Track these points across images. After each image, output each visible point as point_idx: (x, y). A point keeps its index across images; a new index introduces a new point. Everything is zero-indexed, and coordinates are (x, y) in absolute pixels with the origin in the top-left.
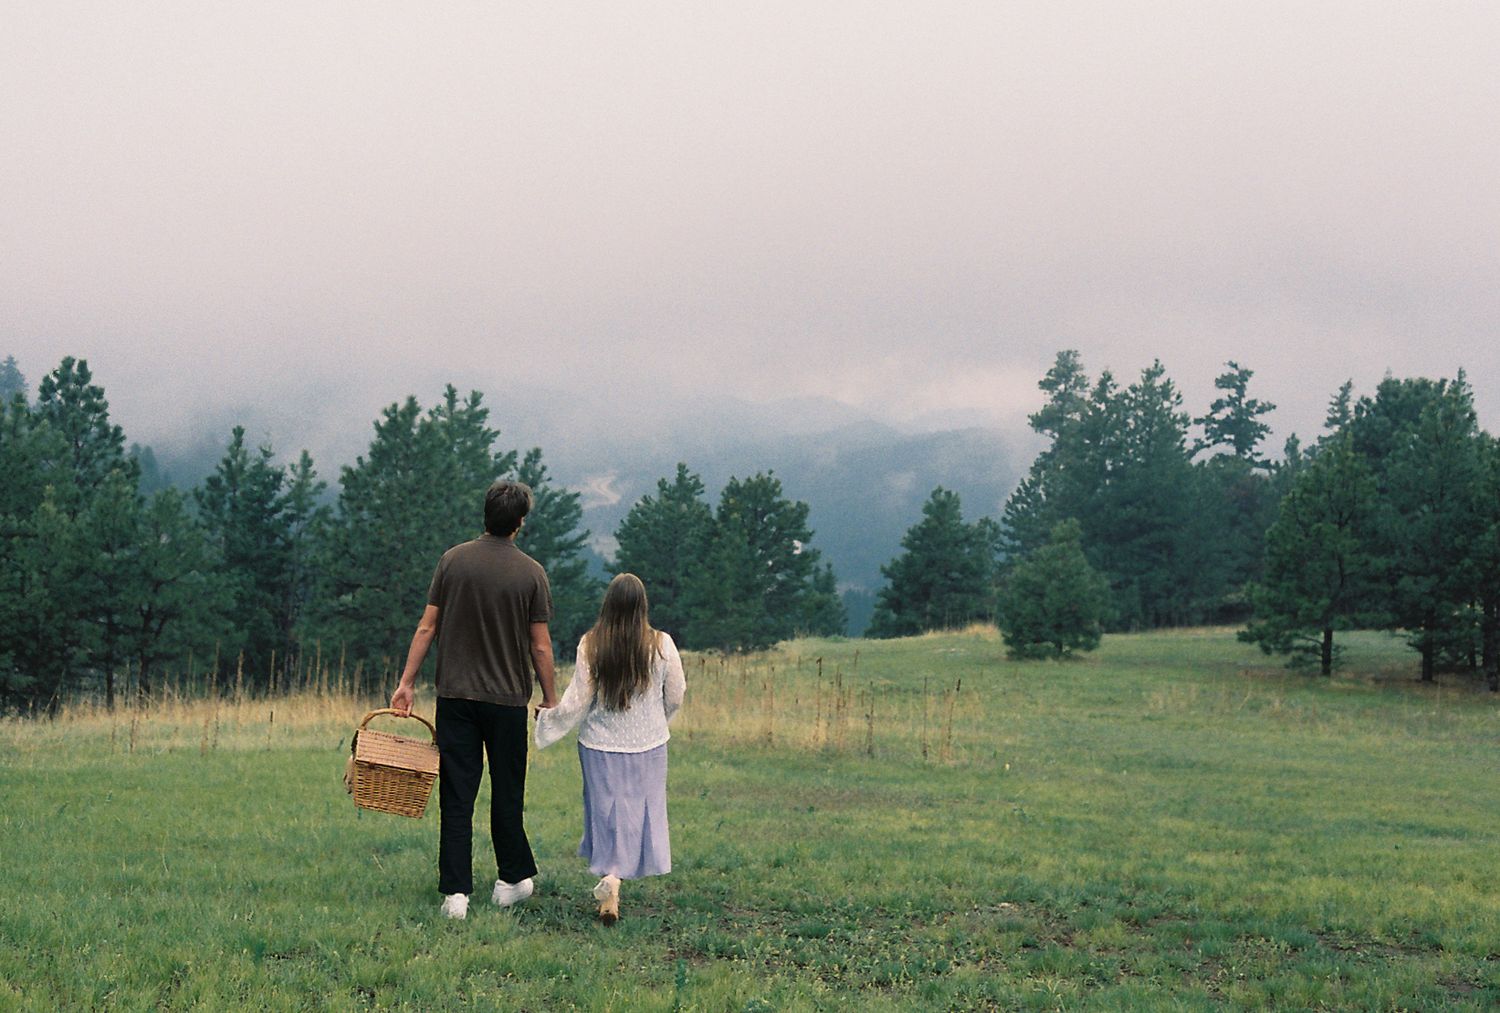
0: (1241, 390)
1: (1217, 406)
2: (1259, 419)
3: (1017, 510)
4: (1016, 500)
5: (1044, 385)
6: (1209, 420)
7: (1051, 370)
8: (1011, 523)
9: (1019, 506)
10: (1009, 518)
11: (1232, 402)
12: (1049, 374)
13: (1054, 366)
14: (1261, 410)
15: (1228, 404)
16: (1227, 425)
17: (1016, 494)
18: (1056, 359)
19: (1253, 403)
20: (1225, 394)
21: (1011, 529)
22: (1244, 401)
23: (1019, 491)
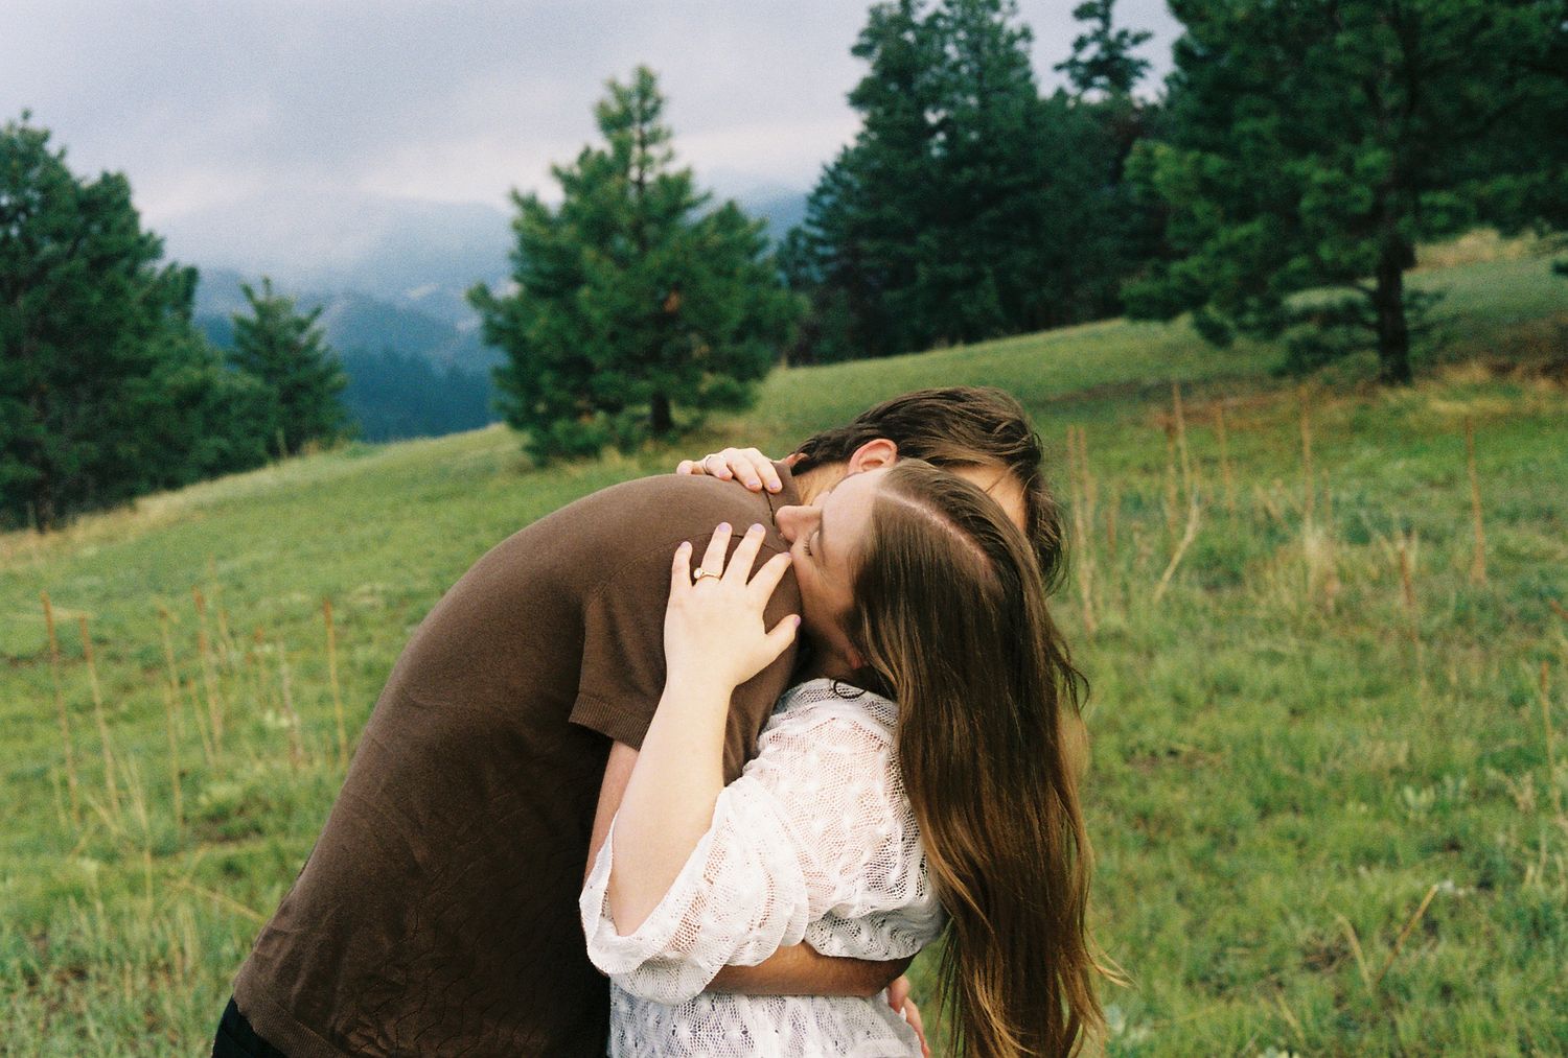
0: (1106, 19)
1: (1080, 44)
2: (1134, 53)
3: (823, 205)
4: (821, 191)
5: (859, 51)
6: (1072, 64)
8: (819, 224)
9: (826, 200)
10: (814, 217)
11: (1099, 36)
12: (862, 34)
14: (1138, 39)
15: (1093, 39)
16: (1096, 67)
19: (1123, 34)
20: (1090, 26)
22: (1113, 33)
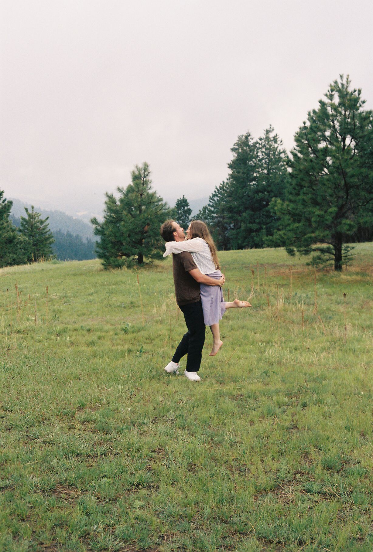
3: (214, 200)
4: (214, 196)
5: (233, 150)
7: (235, 144)
8: (212, 206)
9: (216, 199)
10: (211, 204)
13: (236, 142)
17: (214, 193)
18: (238, 139)
21: (212, 209)
23: (215, 192)
